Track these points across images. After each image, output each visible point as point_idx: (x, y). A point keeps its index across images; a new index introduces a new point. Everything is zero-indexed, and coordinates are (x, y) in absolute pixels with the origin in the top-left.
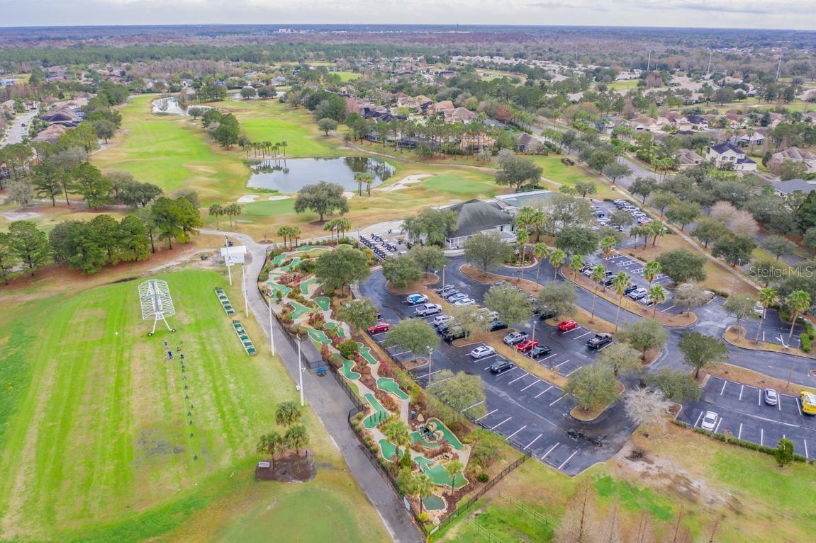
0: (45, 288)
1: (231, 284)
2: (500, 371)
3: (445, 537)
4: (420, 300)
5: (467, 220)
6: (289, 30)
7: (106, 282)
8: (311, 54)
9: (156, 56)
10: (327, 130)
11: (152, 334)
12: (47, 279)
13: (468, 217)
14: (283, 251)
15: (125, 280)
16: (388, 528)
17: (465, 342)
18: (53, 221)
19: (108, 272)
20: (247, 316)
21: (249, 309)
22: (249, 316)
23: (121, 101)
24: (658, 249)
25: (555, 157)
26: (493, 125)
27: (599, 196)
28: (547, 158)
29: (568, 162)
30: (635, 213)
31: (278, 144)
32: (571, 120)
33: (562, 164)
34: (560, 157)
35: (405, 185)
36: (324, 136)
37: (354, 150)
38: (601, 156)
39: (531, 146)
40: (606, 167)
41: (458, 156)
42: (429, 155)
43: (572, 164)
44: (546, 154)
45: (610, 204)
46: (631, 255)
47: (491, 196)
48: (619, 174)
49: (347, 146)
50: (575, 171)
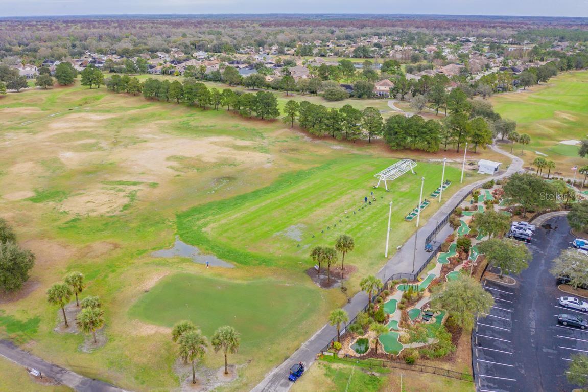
0: (368, 150)
1: (461, 182)
2: (565, 323)
3: (331, 364)
7: (398, 157)
11: (375, 188)
12: (374, 146)
16: (315, 335)
17: (573, 291)
20: (440, 201)
21: (449, 199)
22: (441, 202)
23: (582, 68)
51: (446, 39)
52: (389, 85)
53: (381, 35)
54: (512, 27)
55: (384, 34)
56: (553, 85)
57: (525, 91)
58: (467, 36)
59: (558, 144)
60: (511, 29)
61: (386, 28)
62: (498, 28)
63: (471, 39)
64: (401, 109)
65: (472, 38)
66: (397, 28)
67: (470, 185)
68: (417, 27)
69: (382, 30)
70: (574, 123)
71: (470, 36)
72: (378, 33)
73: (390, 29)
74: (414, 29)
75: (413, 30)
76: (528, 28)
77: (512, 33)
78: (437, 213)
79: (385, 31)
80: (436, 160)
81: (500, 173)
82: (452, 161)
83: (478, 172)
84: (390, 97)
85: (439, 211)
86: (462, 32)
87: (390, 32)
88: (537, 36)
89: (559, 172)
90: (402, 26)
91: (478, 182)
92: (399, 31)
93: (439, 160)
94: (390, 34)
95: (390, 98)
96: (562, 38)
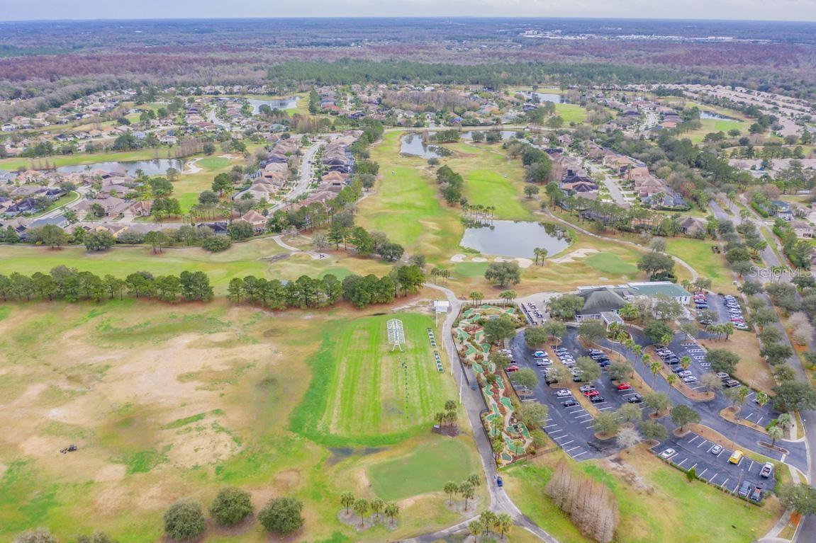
1: (437, 326)
2: (568, 405)
3: (506, 471)
5: (594, 304)
6: (535, 31)
7: (369, 314)
9: (406, 76)
10: (530, 194)
11: (392, 352)
13: (595, 302)
14: (471, 308)
15: (379, 314)
16: (483, 462)
17: (556, 385)
18: (338, 263)
19: (371, 308)
22: (443, 349)
24: (728, 343)
25: (709, 242)
26: (672, 202)
27: (718, 288)
28: (701, 242)
29: (716, 250)
30: (732, 310)
31: (488, 208)
32: (751, 199)
33: (711, 251)
34: (714, 243)
35: (573, 258)
36: (527, 198)
37: (546, 215)
38: (736, 253)
39: (691, 230)
40: (736, 263)
41: (626, 233)
42: (601, 231)
43: (719, 252)
44: (702, 239)
45: (721, 298)
46: (703, 345)
47: (633, 277)
48: (744, 271)
49: (542, 211)
50: (717, 260)
57: (370, 193)
62: (235, 64)
70: (441, 232)
71: (212, 83)
83: (438, 312)
84: (267, 232)
85: (451, 357)
91: (447, 322)
96: (319, 80)
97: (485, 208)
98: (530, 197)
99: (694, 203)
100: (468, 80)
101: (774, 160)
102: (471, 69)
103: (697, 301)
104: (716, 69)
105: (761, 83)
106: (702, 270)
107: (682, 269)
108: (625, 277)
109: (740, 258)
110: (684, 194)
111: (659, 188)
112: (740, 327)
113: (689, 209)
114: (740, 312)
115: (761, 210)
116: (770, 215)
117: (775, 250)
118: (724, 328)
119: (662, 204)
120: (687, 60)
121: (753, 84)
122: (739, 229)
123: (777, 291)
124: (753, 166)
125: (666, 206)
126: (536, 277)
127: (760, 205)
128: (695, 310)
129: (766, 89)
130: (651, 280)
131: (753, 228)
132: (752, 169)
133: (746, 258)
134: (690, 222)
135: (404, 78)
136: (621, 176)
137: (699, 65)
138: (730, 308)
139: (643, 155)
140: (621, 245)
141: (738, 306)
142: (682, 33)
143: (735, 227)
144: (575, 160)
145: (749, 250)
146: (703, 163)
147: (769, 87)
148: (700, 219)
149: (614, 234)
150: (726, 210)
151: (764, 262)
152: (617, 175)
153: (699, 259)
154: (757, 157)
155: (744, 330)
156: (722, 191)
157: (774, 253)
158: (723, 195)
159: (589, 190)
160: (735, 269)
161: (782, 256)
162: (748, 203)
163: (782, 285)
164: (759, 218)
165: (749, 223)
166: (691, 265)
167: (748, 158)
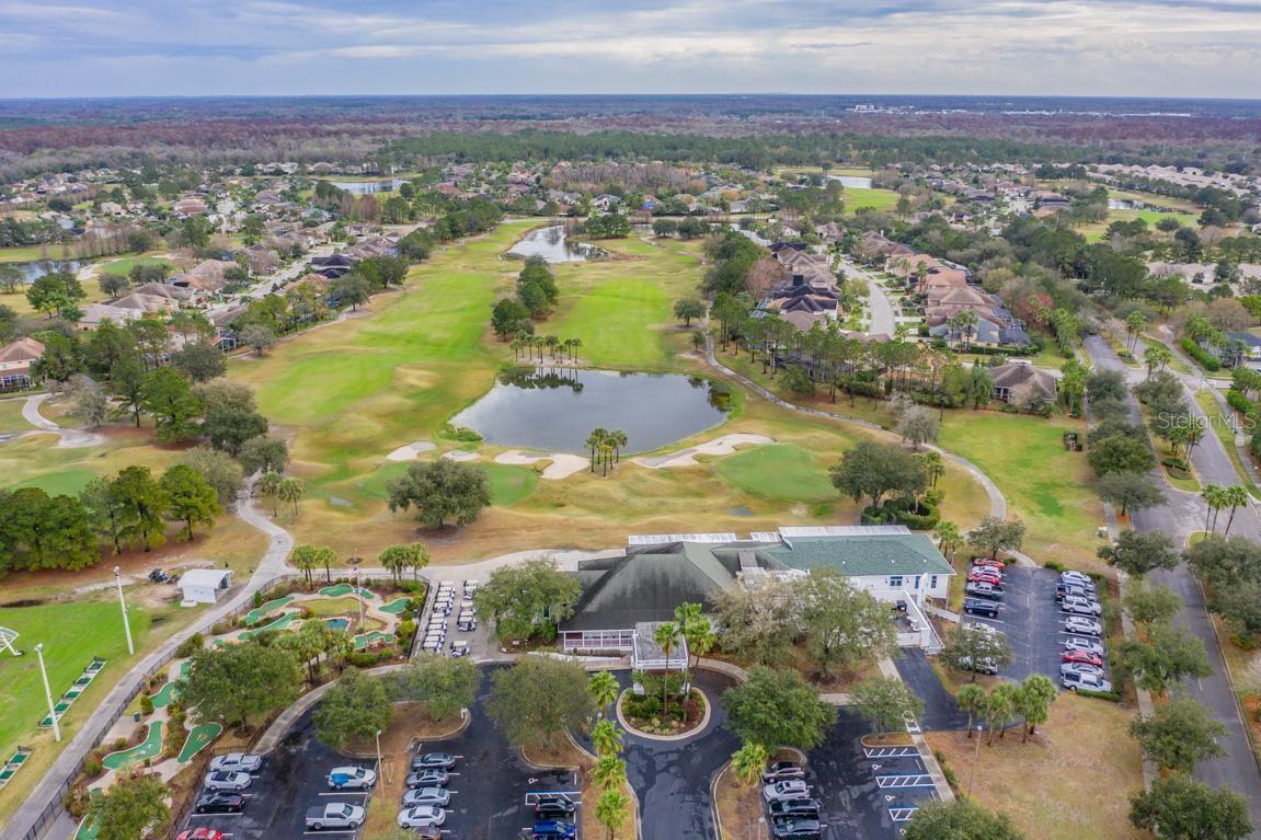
1: (132, 651)
4: (351, 783)
5: (624, 593)
6: (872, 107)
8: (855, 153)
9: (615, 151)
10: (687, 318)
13: (630, 587)
14: (291, 591)
15: (20, 604)
18: (103, 455)
19: (22, 582)
20: (58, 739)
21: (85, 719)
22: (62, 739)
23: (481, 230)
24: (1031, 745)
25: (1062, 423)
26: (996, 334)
27: (1051, 548)
28: (1042, 424)
29: (1074, 442)
30: (1073, 622)
31: (568, 342)
32: (1181, 332)
33: (1061, 444)
34: (1072, 426)
35: (695, 458)
36: (681, 327)
37: (702, 361)
38: (1115, 449)
39: (1019, 393)
40: (1111, 477)
41: (859, 400)
42: (803, 393)
43: (1079, 448)
44: (1046, 415)
45: (1050, 579)
46: (939, 758)
47: (822, 511)
48: (1132, 500)
49: (697, 352)
50: (1069, 467)
51: (230, 173)
52: (28, 356)
53: (79, 169)
54: (372, 133)
55: (87, 167)
56: (415, 287)
57: (356, 315)
58: (278, 161)
59: (378, 466)
60: (368, 138)
61: (92, 148)
62: (345, 135)
63: (287, 167)
64: (53, 420)
65: (290, 164)
66: (118, 147)
67: (152, 655)
68: (170, 143)
69: (83, 155)
70: (427, 392)
71: (285, 159)
72: (68, 165)
73: (103, 151)
74: (161, 149)
75: (157, 151)
76: (404, 134)
77: (367, 148)
78: (40, 785)
79: (87, 157)
80: (92, 588)
81: (232, 594)
82: (131, 582)
83: (183, 604)
84: (34, 385)
85: (49, 774)
86: (269, 151)
87: (100, 159)
88: (415, 154)
89: (355, 557)
90: (132, 141)
91: (173, 639)
92: (125, 155)
93: (100, 586)
94: (102, 165)
95: (35, 389)
96: (462, 155)
97: (562, 343)
98: (688, 326)
99: (1047, 339)
100: (715, 156)
101: (1243, 266)
102: (728, 143)
103: (972, 587)
104: (1152, 144)
105: (1230, 160)
106: (1024, 493)
107: (970, 491)
108: (799, 511)
109: (1124, 462)
110: (1029, 322)
111: (977, 308)
112: (1087, 687)
113: (1034, 352)
114: (1097, 628)
115: (1203, 354)
116: (1224, 367)
117: (1229, 444)
118: (1015, 699)
119: (972, 340)
120: (1103, 134)
121: (1216, 162)
122: (1140, 391)
123: (1218, 561)
124: (1198, 275)
125: (979, 344)
126: (562, 505)
127: (1202, 345)
128: (956, 618)
129: (1238, 169)
130: (864, 522)
131: (1174, 391)
132: (1194, 281)
133: (1142, 464)
134: (1022, 375)
135: (608, 154)
136: (908, 291)
137: (1124, 138)
138: (1068, 613)
139: (967, 252)
140: (837, 428)
141: (1096, 607)
142: (1107, 108)
143: (1130, 387)
144: (824, 260)
145: (1157, 442)
146: (1090, 268)
147: (1246, 166)
148: (1048, 370)
149: (833, 402)
150: (1121, 355)
151: (1196, 475)
152: (903, 288)
153: (1025, 464)
154: (1208, 261)
155: (1098, 696)
156: (1116, 316)
157: (1225, 453)
158: (1118, 325)
159: (814, 309)
160: (1106, 493)
161: (1245, 459)
162: (1175, 342)
163: (1232, 544)
164: (1197, 371)
165: (1165, 377)
166: (996, 481)
167: (1189, 262)
